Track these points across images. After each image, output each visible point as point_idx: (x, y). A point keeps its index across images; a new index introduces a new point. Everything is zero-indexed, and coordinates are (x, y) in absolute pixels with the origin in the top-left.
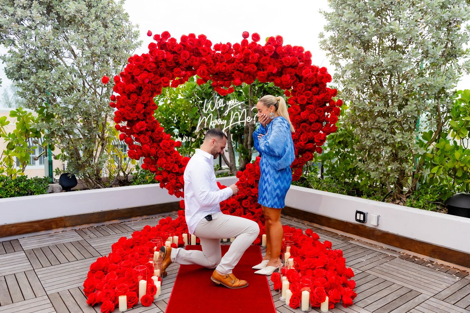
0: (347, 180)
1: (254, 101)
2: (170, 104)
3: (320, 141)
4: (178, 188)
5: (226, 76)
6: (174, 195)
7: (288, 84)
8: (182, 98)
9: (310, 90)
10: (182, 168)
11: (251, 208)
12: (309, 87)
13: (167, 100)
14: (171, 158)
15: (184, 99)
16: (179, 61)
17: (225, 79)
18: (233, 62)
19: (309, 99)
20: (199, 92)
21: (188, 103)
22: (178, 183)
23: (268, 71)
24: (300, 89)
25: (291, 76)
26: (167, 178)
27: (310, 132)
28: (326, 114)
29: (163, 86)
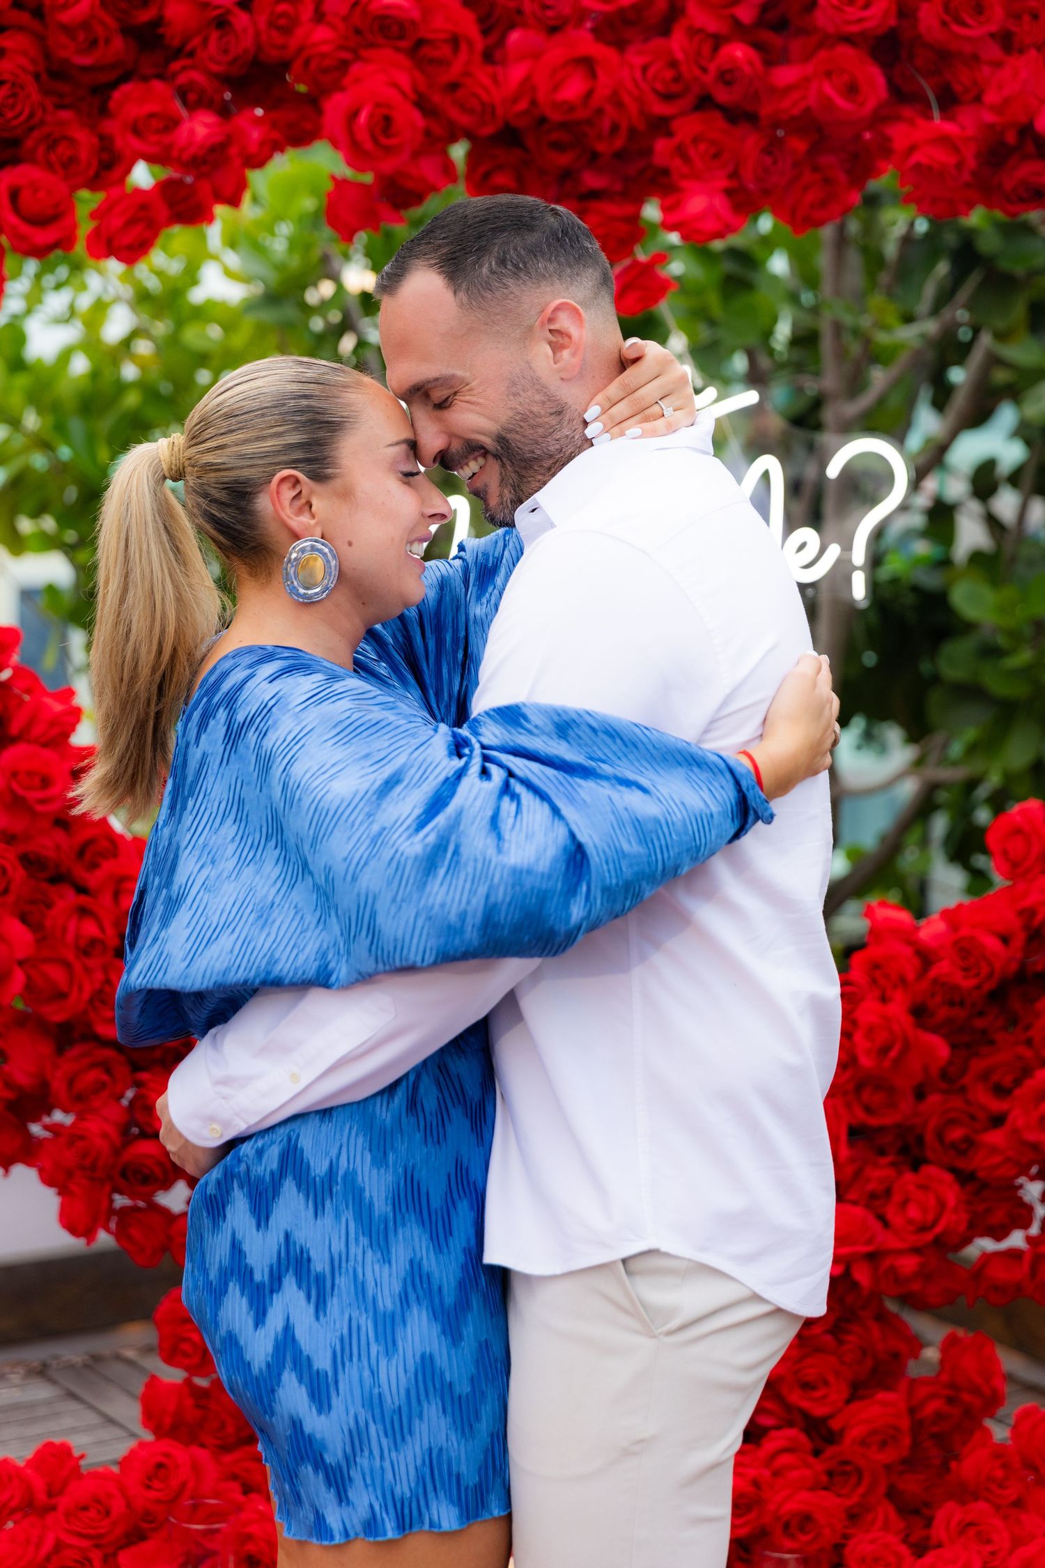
2: (127, 343)
4: (146, 1179)
5: (595, 156)
11: (807, 1386)
13: (100, 307)
14: (83, 911)
15: (250, 306)
16: (158, 22)
17: (592, 180)
18: (665, 28)
23: (989, 117)
26: (45, 1085)
29: (16, 249)
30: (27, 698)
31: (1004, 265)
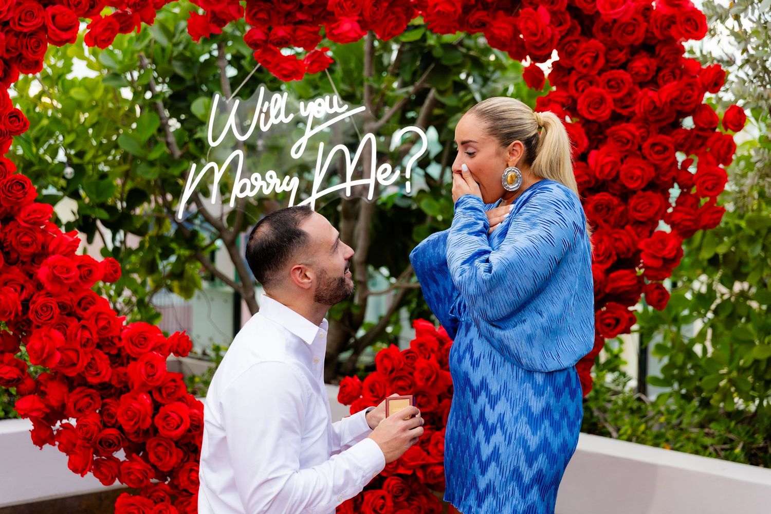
0: (739, 403)
1: (383, 95)
2: (39, 97)
3: (658, 264)
4: (110, 446)
5: (301, 6)
6: (90, 475)
7: (544, 45)
8: (93, 74)
9: (624, 66)
10: (122, 365)
12: (622, 56)
15: (104, 80)
17: (300, 16)
19: (621, 100)
20: (159, 51)
21: (117, 98)
22: (105, 426)
24: (588, 60)
25: (553, 14)
26: (64, 406)
27: (623, 228)
28: (680, 157)
29: (52, 41)
30: (55, 236)
31: (444, 62)
